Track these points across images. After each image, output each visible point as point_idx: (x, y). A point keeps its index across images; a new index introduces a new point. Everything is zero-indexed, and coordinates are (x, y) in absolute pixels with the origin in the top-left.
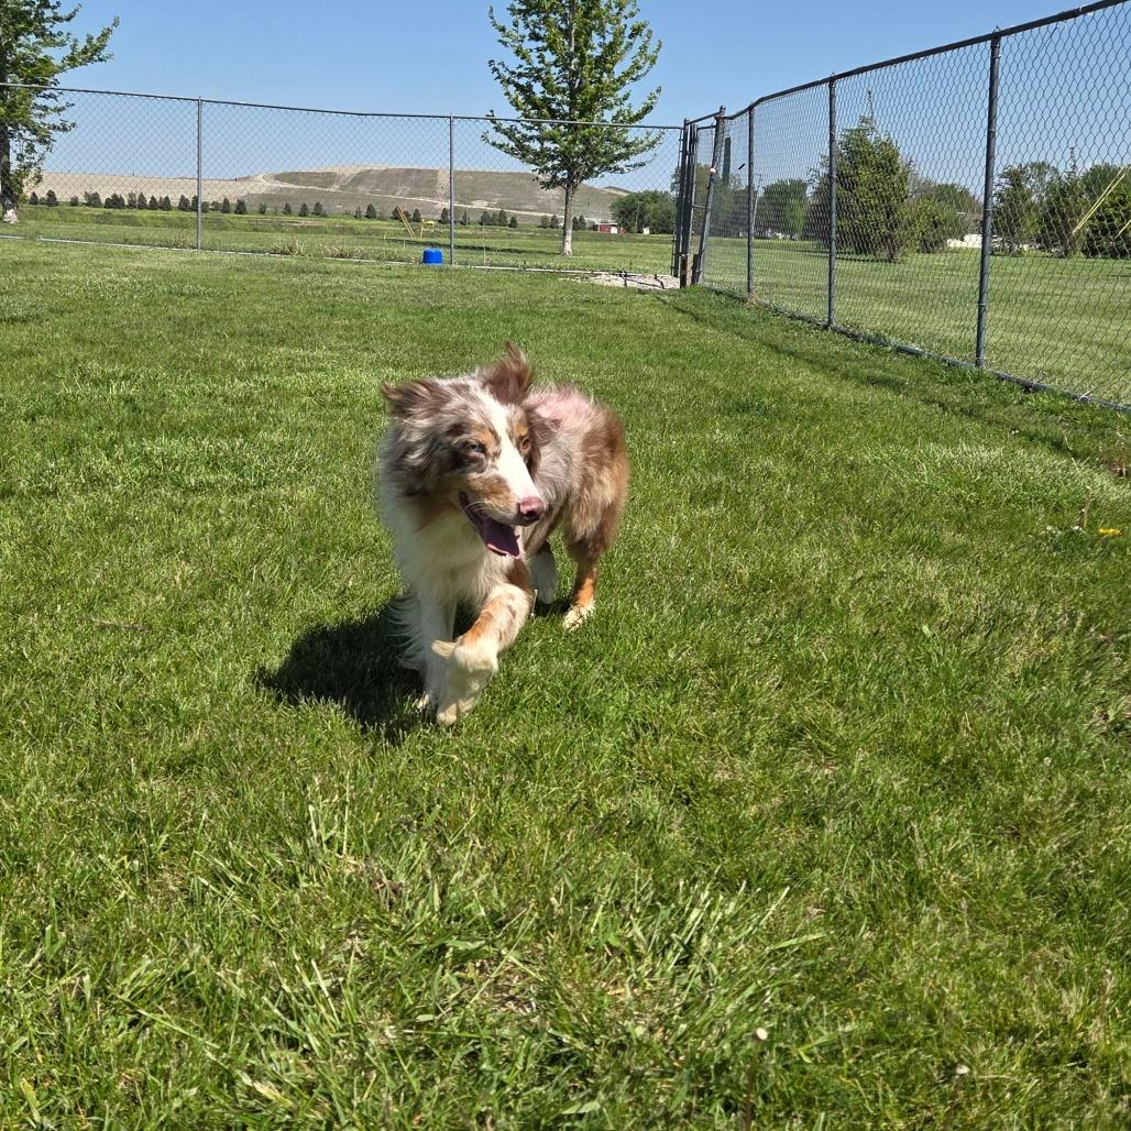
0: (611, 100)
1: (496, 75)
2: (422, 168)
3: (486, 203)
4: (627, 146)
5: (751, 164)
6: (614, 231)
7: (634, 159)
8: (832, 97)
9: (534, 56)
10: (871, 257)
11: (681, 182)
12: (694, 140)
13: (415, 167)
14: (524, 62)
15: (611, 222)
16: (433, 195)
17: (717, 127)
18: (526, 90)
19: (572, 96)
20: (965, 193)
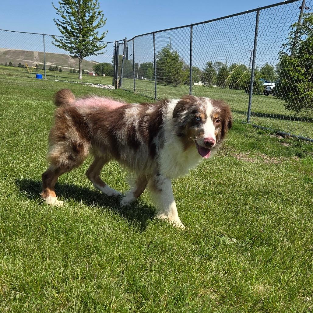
0: (92, 33)
1: (56, 23)
2: (28, 51)
3: (51, 63)
4: (98, 47)
5: (134, 54)
6: (94, 75)
7: (100, 51)
8: (154, 37)
9: (67, 18)
10: (171, 85)
11: (115, 61)
12: (118, 47)
13: (26, 50)
14: (64, 19)
15: (93, 72)
16: (32, 59)
17: (124, 43)
18: (65, 28)
19: (80, 31)
20: (198, 69)
